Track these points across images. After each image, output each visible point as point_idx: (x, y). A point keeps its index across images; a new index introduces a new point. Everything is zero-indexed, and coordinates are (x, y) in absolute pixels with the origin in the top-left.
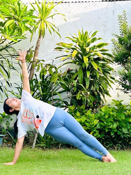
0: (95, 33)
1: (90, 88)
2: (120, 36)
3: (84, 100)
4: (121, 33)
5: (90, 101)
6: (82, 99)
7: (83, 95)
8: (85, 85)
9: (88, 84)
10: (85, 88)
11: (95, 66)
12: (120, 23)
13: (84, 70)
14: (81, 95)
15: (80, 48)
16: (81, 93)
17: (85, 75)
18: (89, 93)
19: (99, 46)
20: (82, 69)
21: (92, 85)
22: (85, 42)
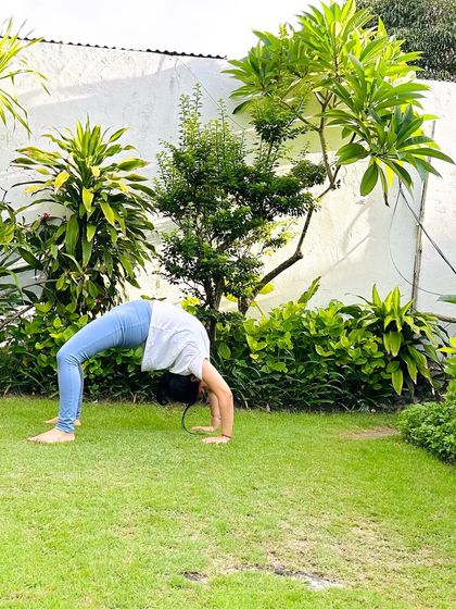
0: (120, 132)
1: (91, 264)
2: (178, 147)
3: (75, 293)
4: (181, 141)
5: (89, 296)
6: (68, 289)
7: (73, 281)
8: (79, 258)
9: (87, 257)
10: (81, 265)
11: (110, 215)
12: (182, 116)
13: (82, 223)
14: (68, 282)
15: (77, 166)
16: (69, 277)
17: (82, 234)
18: (87, 277)
19: (125, 167)
20: (78, 219)
21: (98, 261)
22: (91, 151)
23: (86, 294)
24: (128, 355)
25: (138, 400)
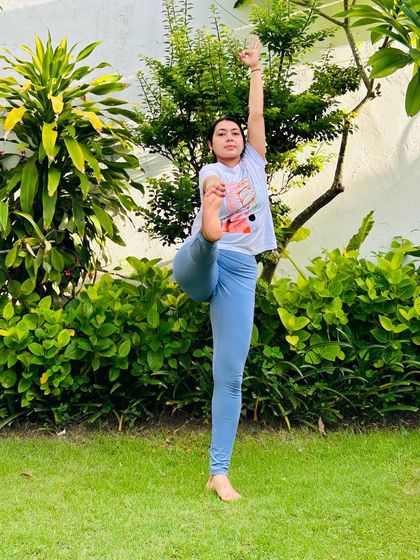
0: (90, 48)
2: (164, 62)
3: (32, 268)
4: (168, 54)
5: (53, 269)
6: (23, 264)
7: (29, 253)
8: (38, 216)
9: (48, 214)
10: (41, 226)
11: (78, 156)
12: (167, 23)
13: (43, 168)
14: (22, 254)
16: (24, 245)
17: (42, 185)
18: (48, 246)
19: (99, 91)
20: (37, 162)
21: (65, 215)
22: (54, 73)
23: (48, 268)
24: (110, 355)
25: (125, 424)
